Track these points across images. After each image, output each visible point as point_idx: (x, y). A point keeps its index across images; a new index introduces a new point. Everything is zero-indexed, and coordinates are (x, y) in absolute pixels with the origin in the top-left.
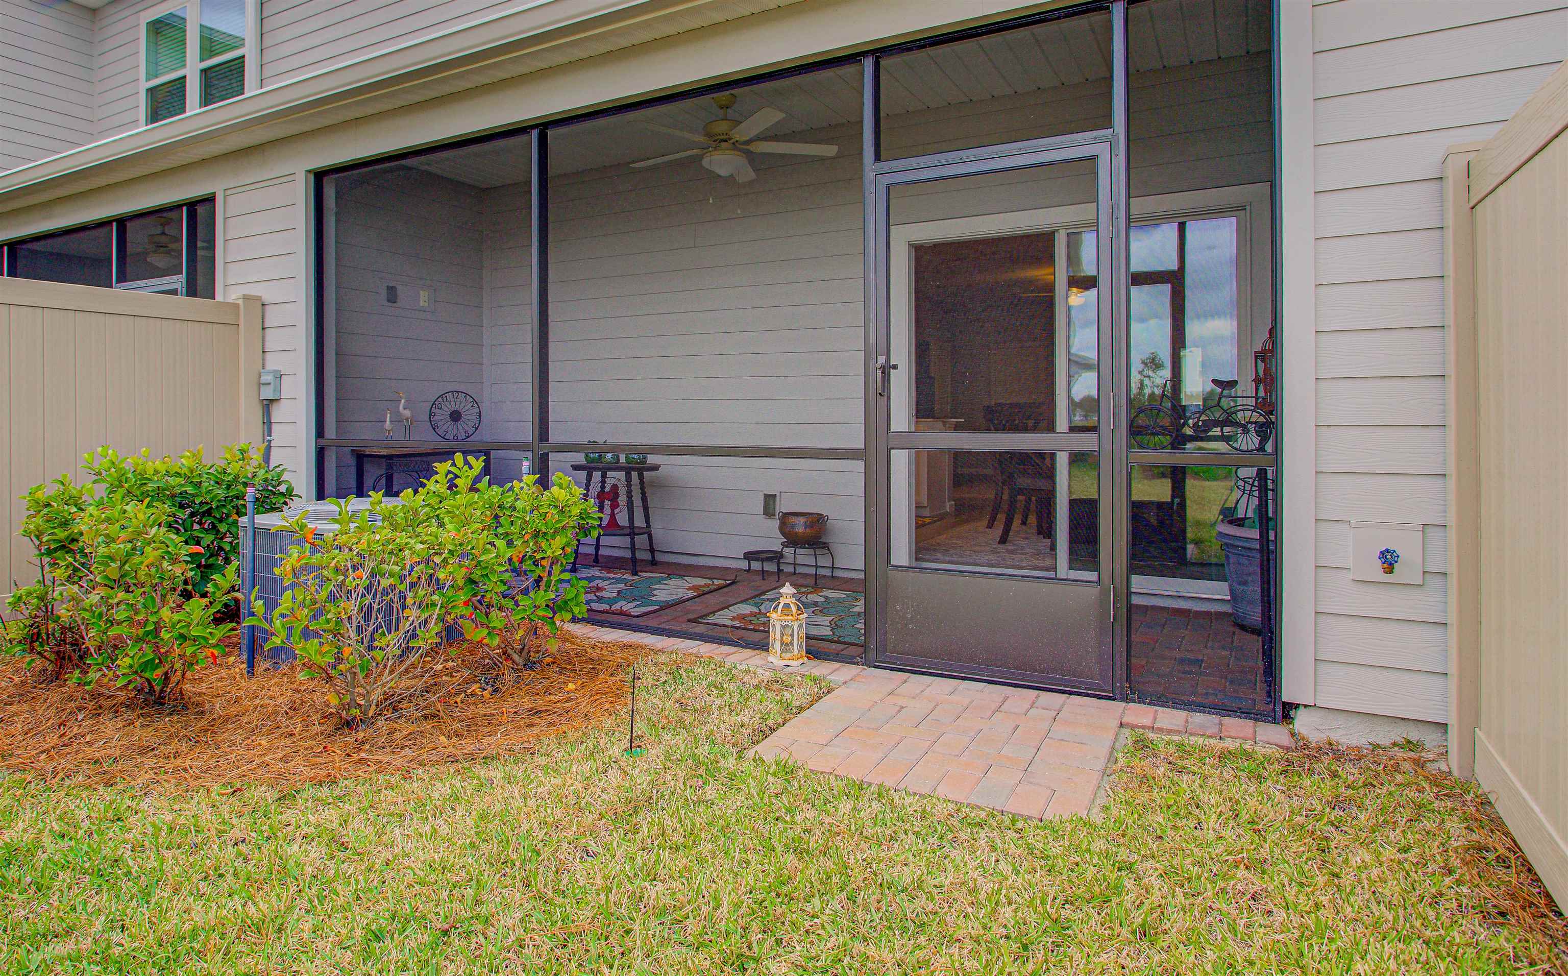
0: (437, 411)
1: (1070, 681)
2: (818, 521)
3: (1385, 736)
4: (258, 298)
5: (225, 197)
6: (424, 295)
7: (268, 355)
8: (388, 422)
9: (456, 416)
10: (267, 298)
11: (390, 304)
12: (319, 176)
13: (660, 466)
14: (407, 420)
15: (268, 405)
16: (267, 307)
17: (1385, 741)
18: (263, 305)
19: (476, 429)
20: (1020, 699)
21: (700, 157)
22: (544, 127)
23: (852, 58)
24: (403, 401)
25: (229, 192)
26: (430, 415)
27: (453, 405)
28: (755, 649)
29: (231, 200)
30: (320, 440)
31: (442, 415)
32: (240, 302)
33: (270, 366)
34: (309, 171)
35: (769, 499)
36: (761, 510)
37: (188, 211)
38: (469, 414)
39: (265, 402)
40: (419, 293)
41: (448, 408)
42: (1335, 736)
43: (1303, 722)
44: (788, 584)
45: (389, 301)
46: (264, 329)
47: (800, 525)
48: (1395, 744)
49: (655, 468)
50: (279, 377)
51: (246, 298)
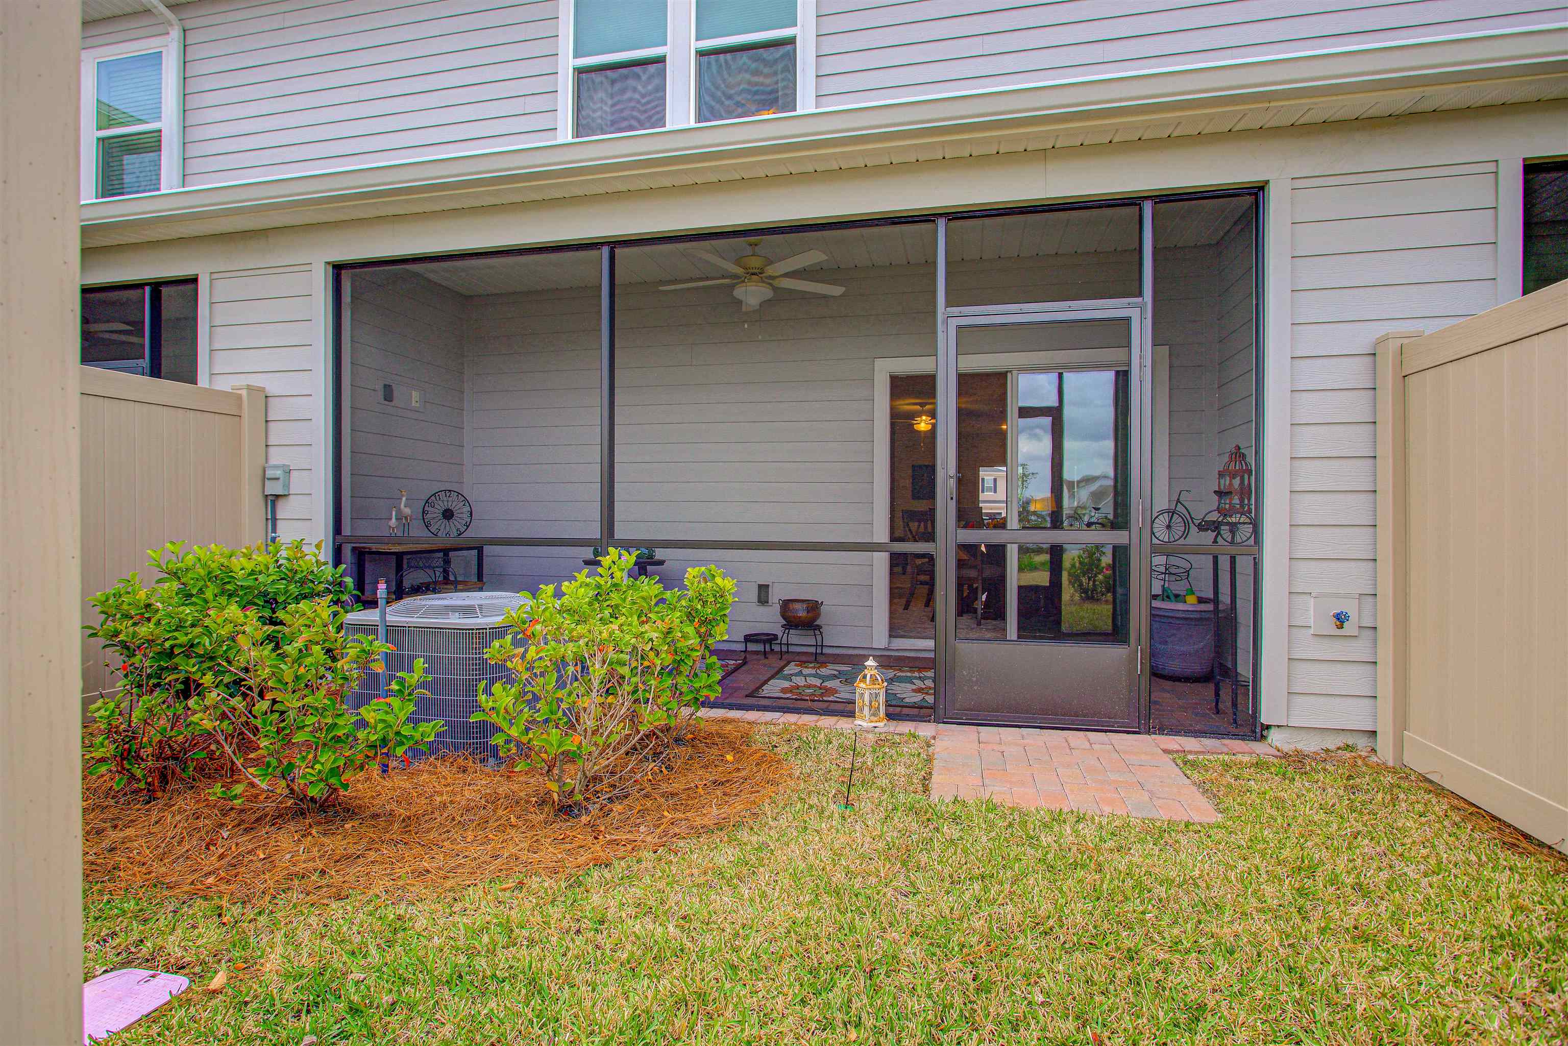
0: (430, 509)
1: (1107, 722)
2: (814, 607)
3: (1332, 743)
4: (262, 390)
5: (211, 280)
6: (415, 395)
7: (272, 450)
8: (394, 520)
9: (448, 514)
10: (272, 389)
11: (386, 403)
12: (338, 269)
13: (664, 561)
14: (406, 518)
15: (273, 501)
16: (270, 399)
17: (1332, 747)
18: (266, 397)
19: (468, 527)
20: (1076, 738)
21: (732, 287)
22: (614, 244)
23: (928, 218)
24: (404, 499)
25: (215, 276)
26: (423, 512)
27: (446, 503)
28: (836, 716)
29: (219, 284)
30: (338, 537)
31: (435, 513)
32: (244, 393)
33: (273, 461)
34: (328, 263)
35: (763, 589)
36: (755, 599)
37: (152, 292)
38: (461, 512)
39: (270, 498)
40: (411, 394)
41: (441, 506)
42: (1300, 746)
43: (1274, 737)
44: (871, 658)
45: (385, 400)
46: (267, 421)
47: (801, 611)
48: (1339, 748)
49: (661, 563)
50: (288, 472)
51: (249, 388)
